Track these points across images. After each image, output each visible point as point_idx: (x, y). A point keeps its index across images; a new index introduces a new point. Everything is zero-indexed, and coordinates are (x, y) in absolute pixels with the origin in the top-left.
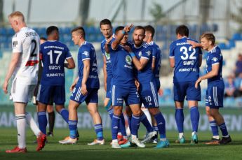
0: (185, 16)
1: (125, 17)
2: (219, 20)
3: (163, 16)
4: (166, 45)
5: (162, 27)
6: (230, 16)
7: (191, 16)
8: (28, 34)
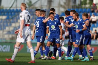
0: (42, 5)
1: (16, 5)
2: (56, 7)
3: (32, 5)
4: (33, 17)
5: (32, 9)
6: (60, 6)
7: (44, 5)
8: (26, 13)
